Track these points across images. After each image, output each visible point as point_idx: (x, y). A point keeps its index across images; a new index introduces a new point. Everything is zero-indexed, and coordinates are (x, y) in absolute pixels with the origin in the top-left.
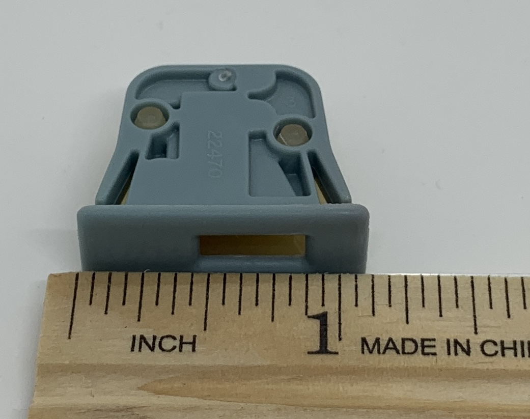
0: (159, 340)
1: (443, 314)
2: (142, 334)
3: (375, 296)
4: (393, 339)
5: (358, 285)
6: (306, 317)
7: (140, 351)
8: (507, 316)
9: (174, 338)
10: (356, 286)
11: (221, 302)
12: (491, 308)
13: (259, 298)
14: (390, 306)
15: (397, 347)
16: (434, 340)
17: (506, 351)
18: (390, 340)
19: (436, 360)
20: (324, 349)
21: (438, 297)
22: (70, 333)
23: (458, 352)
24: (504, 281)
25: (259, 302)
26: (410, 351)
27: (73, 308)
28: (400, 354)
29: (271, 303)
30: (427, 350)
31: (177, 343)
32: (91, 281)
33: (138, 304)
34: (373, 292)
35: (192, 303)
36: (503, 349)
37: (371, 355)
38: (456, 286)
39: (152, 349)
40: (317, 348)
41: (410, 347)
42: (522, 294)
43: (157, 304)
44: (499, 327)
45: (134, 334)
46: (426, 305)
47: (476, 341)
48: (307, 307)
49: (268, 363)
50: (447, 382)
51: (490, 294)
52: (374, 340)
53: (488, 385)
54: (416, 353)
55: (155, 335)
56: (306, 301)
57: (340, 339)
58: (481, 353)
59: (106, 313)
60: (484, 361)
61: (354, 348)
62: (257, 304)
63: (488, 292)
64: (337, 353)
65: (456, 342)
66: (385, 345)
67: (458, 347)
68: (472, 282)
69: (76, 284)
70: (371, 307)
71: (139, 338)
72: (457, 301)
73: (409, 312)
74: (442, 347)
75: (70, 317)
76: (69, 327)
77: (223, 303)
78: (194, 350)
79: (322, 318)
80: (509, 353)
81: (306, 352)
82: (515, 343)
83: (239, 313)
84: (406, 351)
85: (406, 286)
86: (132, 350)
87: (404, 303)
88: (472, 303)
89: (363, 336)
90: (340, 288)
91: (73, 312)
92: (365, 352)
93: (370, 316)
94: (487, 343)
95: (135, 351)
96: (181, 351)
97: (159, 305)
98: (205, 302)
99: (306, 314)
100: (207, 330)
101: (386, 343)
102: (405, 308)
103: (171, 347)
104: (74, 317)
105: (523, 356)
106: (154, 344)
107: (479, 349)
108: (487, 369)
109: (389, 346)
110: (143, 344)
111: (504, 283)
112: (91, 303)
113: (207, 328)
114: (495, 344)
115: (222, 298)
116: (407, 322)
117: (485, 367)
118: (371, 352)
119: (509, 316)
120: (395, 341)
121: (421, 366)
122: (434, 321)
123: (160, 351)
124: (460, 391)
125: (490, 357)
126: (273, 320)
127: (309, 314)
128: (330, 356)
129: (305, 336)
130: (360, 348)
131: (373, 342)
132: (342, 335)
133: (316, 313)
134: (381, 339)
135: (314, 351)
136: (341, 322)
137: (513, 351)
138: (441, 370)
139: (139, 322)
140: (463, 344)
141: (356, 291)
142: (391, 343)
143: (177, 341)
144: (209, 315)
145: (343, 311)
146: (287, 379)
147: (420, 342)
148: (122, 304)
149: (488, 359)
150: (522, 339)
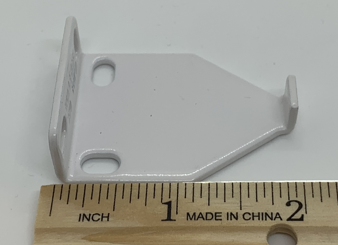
0: (92, 216)
1: (226, 201)
3: (194, 193)
6: (162, 203)
7: (83, 221)
8: (256, 201)
10: (186, 188)
12: (249, 197)
13: (140, 195)
14: (201, 197)
15: (204, 217)
16: (221, 213)
18: (201, 213)
19: (222, 222)
20: (169, 219)
21: (224, 192)
22: (50, 214)
23: (232, 219)
24: (255, 184)
25: (140, 197)
26: (210, 219)
27: (52, 201)
28: (205, 220)
29: (145, 197)
30: (217, 218)
32: (61, 189)
33: (83, 199)
34: (193, 191)
35: (108, 198)
36: (253, 216)
37: (191, 221)
38: (233, 187)
39: (89, 220)
40: (166, 217)
41: (209, 216)
42: (263, 191)
43: (92, 199)
45: (80, 213)
46: (218, 196)
48: (162, 199)
49: (142, 226)
50: (226, 233)
51: (249, 191)
52: (193, 213)
53: (246, 234)
54: (212, 219)
55: (90, 213)
56: (162, 196)
57: (177, 213)
58: (243, 219)
59: (67, 204)
60: (244, 222)
61: (183, 218)
62: (138, 198)
63: (247, 190)
64: (175, 220)
65: (231, 214)
67: (232, 216)
68: (240, 185)
69: (54, 190)
70: (192, 198)
71: (83, 214)
72: (233, 194)
73: (210, 200)
74: (225, 216)
75: (51, 206)
76: (50, 210)
77: (123, 198)
78: (108, 220)
79: (169, 204)
80: (256, 218)
81: (161, 220)
82: (259, 213)
83: (130, 202)
84: (208, 219)
85: (209, 188)
86: (79, 221)
87: (208, 196)
88: (240, 195)
89: (188, 212)
90: (178, 190)
91: (52, 203)
92: (188, 220)
93: (191, 202)
94: (246, 214)
95: (80, 221)
96: (102, 220)
98: (114, 197)
99: (162, 202)
100: (115, 211)
101: (198, 215)
102: (208, 198)
103: (97, 219)
104: (53, 205)
105: (263, 219)
106: (89, 218)
107: (242, 217)
108: (246, 226)
109: (200, 216)
110: (85, 218)
111: (255, 185)
112: (60, 199)
113: (115, 210)
114: (250, 214)
115: (122, 195)
116: (209, 205)
117: (244, 225)
118: (191, 219)
119: (257, 201)
120: (202, 214)
121: (214, 225)
122: (221, 204)
123: (92, 221)
124: (233, 237)
125: (247, 221)
126: (146, 205)
127: (163, 202)
128: (172, 222)
129: (160, 213)
130: (186, 217)
131: (192, 215)
132: (178, 211)
133: (166, 201)
134: (196, 213)
135: (165, 219)
136: (178, 206)
137: (258, 217)
138: (224, 227)
139: (83, 208)
140: (234, 215)
141: (186, 191)
142: (201, 215)
143: (100, 216)
144: (116, 203)
145: (179, 200)
146: (152, 233)
147: (214, 214)
148: (75, 199)
149: (246, 221)
150: (262, 212)
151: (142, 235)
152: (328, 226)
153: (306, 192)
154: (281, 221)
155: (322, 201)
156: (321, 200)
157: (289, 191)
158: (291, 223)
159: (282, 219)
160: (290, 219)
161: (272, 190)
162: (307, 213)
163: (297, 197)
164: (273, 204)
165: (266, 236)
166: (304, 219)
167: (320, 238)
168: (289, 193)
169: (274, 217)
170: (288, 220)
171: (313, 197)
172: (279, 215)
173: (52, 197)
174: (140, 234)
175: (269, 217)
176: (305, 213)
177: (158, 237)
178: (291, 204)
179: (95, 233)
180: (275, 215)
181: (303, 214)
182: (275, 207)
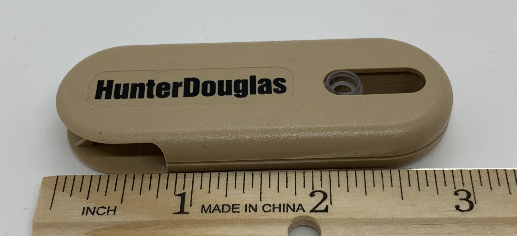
0: (97, 209)
1: (245, 191)
2: (88, 206)
3: (211, 184)
4: (218, 205)
5: (203, 178)
6: (175, 195)
7: (86, 215)
8: (277, 192)
9: (105, 208)
10: (202, 179)
11: (131, 189)
12: (270, 188)
13: (151, 186)
14: (218, 188)
15: (220, 209)
16: (239, 205)
17: (275, 209)
18: (217, 205)
19: (239, 215)
20: (182, 211)
21: (243, 183)
22: (51, 207)
23: (251, 211)
25: (151, 189)
26: (226, 211)
27: (54, 194)
28: (221, 212)
29: (157, 189)
30: (235, 210)
31: (106, 210)
32: (65, 180)
33: (88, 191)
34: (210, 181)
35: (116, 190)
36: (274, 208)
37: (206, 214)
38: (253, 177)
39: (93, 214)
40: (178, 210)
41: (226, 208)
42: (286, 180)
43: (98, 191)
44: (273, 197)
45: (84, 207)
46: (236, 187)
47: (260, 205)
48: (175, 190)
49: (152, 219)
50: (244, 226)
51: (270, 181)
52: (208, 206)
53: (265, 227)
54: (229, 212)
55: (95, 206)
56: (175, 187)
57: (191, 206)
58: (263, 210)
59: (71, 196)
60: (263, 215)
61: (198, 210)
62: (149, 189)
63: (269, 180)
64: (188, 213)
65: (250, 205)
66: (214, 208)
67: (251, 208)
68: (262, 175)
69: (57, 182)
70: (208, 189)
71: (87, 208)
72: (252, 185)
73: (228, 191)
74: (243, 208)
75: (52, 199)
76: (51, 204)
78: (114, 214)
79: (183, 196)
80: (277, 210)
81: (173, 213)
82: (280, 205)
83: (140, 194)
84: (224, 211)
85: (227, 178)
86: (83, 215)
87: (226, 187)
88: (260, 185)
89: (203, 204)
90: (193, 180)
91: (54, 196)
92: (203, 212)
93: (207, 194)
94: (266, 206)
96: (108, 214)
97: (99, 192)
98: (123, 189)
99: (175, 193)
100: (123, 203)
101: (214, 207)
102: (226, 189)
103: (102, 213)
104: (54, 198)
105: (284, 211)
106: (94, 211)
107: (262, 208)
108: (265, 219)
109: (216, 209)
110: (89, 211)
111: (278, 175)
112: (63, 191)
113: (123, 202)
114: (270, 206)
115: (132, 187)
116: (226, 196)
117: (264, 217)
118: (206, 212)
119: (278, 192)
120: (219, 206)
121: (231, 218)
122: (239, 195)
123: (97, 215)
124: (251, 231)
125: (267, 213)
126: (157, 197)
127: (176, 193)
128: (184, 215)
129: (173, 205)
130: (201, 210)
131: (208, 207)
132: (192, 204)
133: (179, 193)
134: (212, 205)
135: (177, 212)
136: (193, 197)
137: (279, 209)
138: (241, 220)
139: (87, 200)
140: (253, 206)
141: (202, 182)
142: (217, 207)
143: (106, 209)
144: (124, 196)
145: (194, 192)
146: (162, 228)
147: (232, 206)
148: (79, 191)
149: (265, 214)
150: (284, 203)
151: (151, 229)
152: (354, 218)
153: (331, 182)
154: (304, 212)
155: (348, 191)
156: (348, 189)
157: (313, 180)
158: (314, 215)
159: (305, 211)
160: (313, 210)
161: (296, 180)
162: (332, 204)
163: (321, 187)
164: (296, 195)
165: (288, 229)
166: (329, 210)
167: (346, 231)
168: (313, 182)
169: (296, 208)
170: (311, 211)
171: (339, 187)
172: (302, 206)
173: (54, 190)
174: (149, 228)
175: (291, 208)
176: (330, 204)
177: (169, 231)
178: (315, 195)
179: (99, 228)
180: (298, 206)
181: (327, 205)
182: (298, 198)
